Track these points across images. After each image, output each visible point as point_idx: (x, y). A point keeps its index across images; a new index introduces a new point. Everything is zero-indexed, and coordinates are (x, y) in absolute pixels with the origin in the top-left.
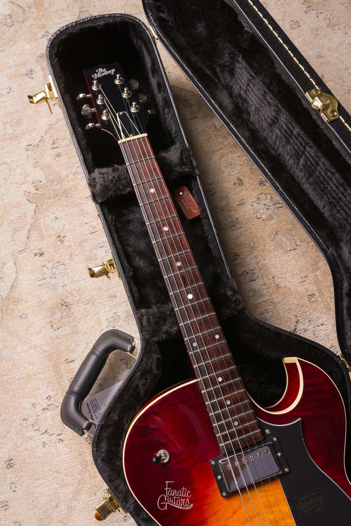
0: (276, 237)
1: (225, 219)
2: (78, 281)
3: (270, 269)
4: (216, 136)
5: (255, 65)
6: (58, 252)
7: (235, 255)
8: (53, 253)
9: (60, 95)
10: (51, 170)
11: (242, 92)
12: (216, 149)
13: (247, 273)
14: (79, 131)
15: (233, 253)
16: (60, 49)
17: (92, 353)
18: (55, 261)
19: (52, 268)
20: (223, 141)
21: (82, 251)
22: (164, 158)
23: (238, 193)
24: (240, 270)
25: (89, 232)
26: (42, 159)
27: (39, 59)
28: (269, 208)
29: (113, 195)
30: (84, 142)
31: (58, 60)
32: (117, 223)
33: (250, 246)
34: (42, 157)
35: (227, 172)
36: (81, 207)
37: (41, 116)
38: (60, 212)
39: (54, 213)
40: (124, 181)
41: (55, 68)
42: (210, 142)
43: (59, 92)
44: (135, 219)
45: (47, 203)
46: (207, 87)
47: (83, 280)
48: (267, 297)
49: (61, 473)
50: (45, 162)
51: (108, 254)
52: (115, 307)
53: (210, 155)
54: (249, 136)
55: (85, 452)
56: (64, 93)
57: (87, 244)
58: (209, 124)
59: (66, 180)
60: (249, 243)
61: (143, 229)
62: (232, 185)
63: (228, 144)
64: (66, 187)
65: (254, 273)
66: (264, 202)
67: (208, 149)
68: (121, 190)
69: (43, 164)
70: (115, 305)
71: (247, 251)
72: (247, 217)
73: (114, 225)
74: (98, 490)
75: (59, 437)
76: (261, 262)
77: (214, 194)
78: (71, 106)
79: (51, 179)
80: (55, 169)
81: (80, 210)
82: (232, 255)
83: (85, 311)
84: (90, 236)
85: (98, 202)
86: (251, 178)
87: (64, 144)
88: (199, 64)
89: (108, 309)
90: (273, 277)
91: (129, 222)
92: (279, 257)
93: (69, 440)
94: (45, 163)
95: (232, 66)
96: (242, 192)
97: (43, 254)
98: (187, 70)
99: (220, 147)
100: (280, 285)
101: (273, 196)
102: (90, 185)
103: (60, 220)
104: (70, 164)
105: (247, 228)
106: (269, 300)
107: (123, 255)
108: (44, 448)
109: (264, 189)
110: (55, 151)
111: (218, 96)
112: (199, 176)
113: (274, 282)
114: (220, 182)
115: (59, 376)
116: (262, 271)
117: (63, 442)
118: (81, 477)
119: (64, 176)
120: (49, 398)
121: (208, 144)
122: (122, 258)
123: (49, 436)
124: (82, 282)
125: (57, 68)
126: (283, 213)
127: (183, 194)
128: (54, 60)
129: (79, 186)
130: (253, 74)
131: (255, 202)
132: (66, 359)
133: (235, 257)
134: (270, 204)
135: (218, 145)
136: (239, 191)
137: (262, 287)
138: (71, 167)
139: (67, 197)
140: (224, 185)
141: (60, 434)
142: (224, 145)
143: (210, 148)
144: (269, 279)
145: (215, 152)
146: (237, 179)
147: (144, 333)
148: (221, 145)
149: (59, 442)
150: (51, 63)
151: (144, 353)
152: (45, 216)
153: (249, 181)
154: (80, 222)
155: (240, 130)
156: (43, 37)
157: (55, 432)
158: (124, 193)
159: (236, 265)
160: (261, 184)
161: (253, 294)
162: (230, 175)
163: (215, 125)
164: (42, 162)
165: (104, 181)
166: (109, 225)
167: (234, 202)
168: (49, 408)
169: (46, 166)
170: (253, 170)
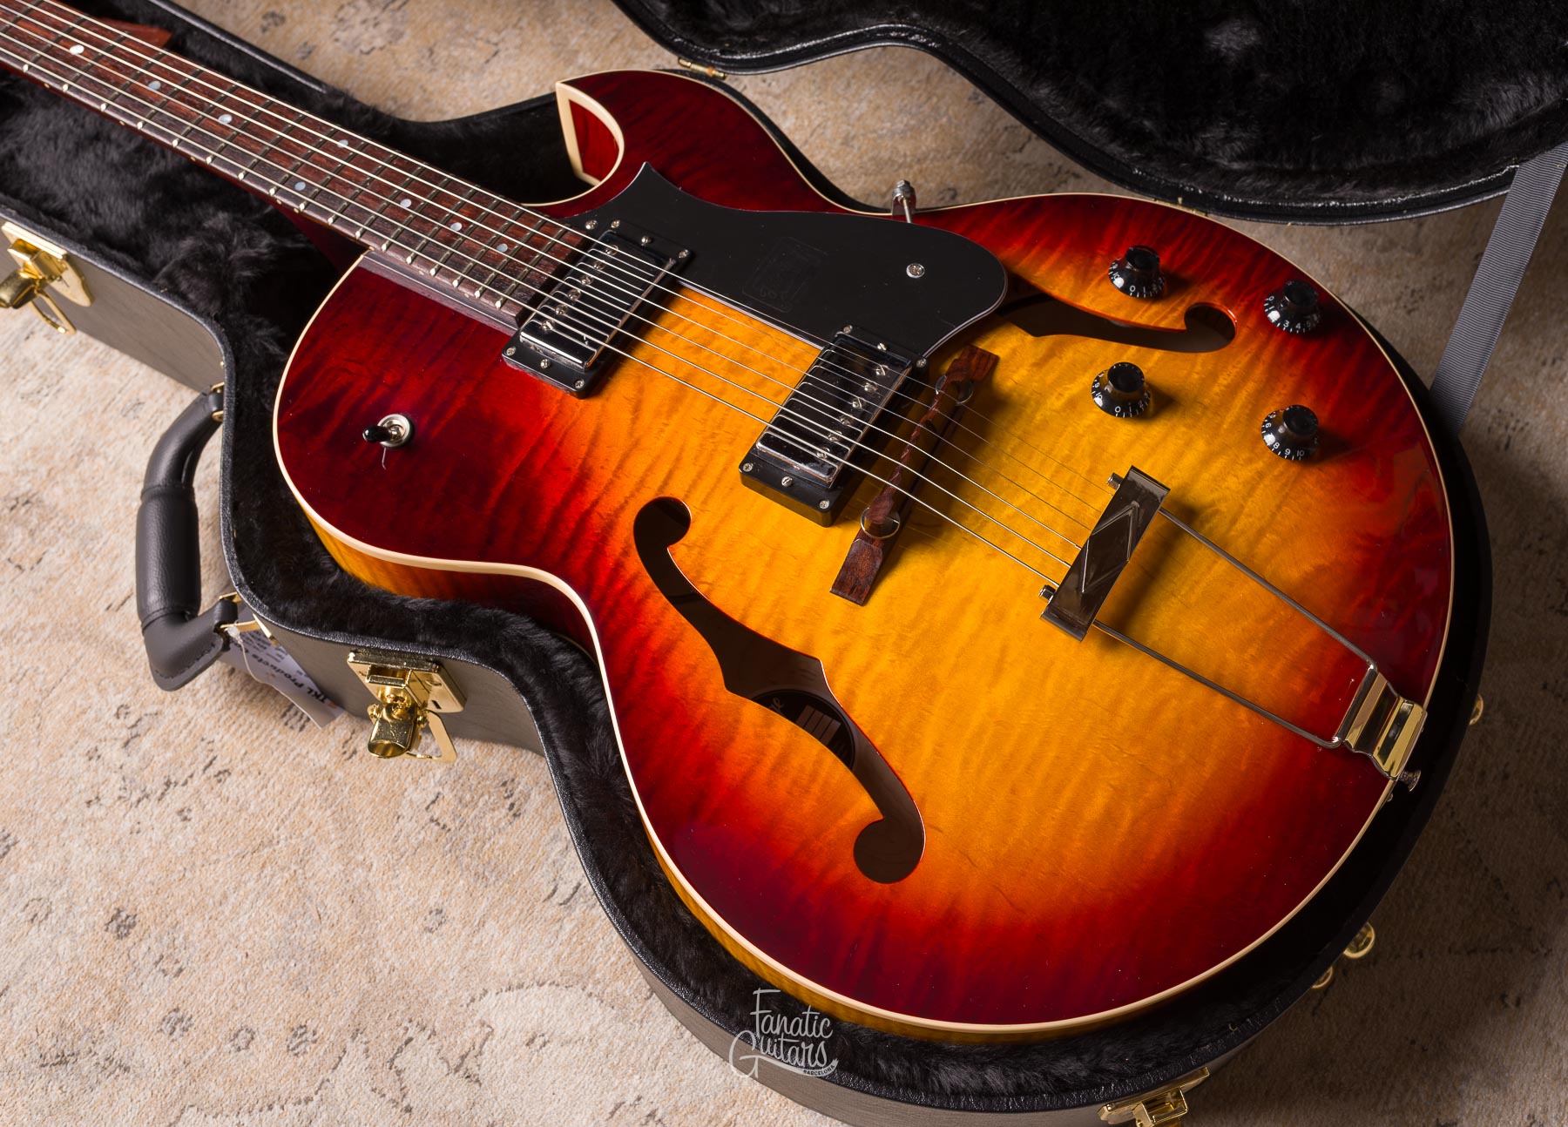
28: (377, 21)
49: (275, 841)
55: (304, 752)
66: (359, 19)
74: (399, 804)
75: (212, 771)
93: (242, 759)
96: (294, 31)
108: (188, 824)
115: (115, 652)
117: (230, 774)
118: (333, 808)
123: (185, 788)
131: (338, 30)
134: (375, 14)
136: (286, 34)
141: (211, 763)
146: (264, 17)
149: (220, 781)
157: (193, 767)
162: (241, 21)
168: (140, 729)
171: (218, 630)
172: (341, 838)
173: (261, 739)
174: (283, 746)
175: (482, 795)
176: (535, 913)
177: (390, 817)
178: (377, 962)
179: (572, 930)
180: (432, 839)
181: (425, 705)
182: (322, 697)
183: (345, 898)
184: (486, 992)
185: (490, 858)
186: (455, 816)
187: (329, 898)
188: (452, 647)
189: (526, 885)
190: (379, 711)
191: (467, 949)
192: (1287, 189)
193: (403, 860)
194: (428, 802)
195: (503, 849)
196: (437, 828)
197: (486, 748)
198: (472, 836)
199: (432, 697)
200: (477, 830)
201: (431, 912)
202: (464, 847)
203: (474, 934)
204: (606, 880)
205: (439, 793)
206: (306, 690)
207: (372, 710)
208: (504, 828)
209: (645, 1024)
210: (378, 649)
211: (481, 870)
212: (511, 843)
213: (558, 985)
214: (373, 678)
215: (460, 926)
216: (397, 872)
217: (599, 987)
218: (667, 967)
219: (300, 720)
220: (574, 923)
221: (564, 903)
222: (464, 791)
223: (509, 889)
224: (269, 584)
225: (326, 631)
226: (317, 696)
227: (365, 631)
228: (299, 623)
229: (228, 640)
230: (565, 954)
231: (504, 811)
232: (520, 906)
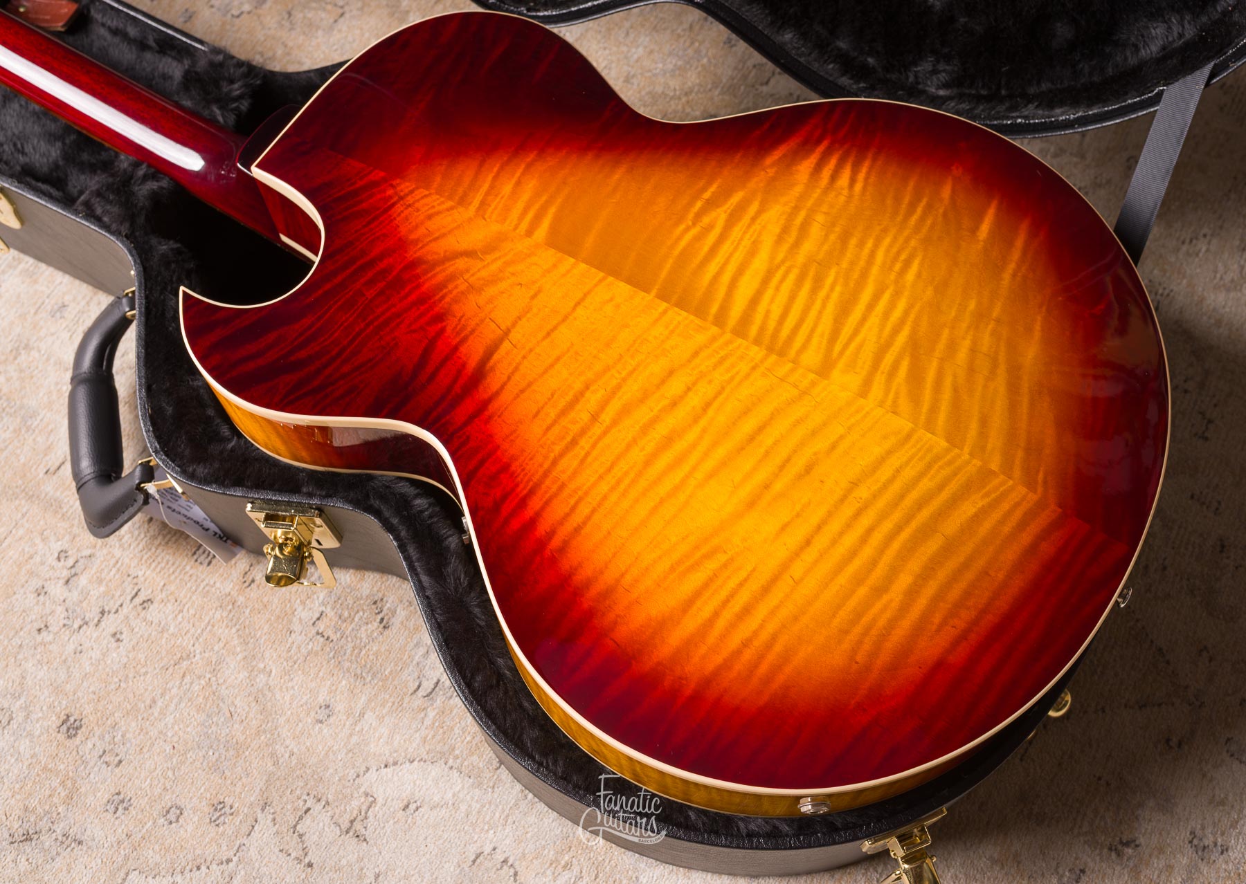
49: (192, 655)
55: (212, 583)
74: (290, 622)
75: (138, 601)
93: (161, 590)
108: (121, 644)
115: (54, 507)
117: (152, 602)
118: (237, 627)
123: (116, 615)
141: (136, 594)
149: (144, 608)
157: (122, 598)
168: (78, 569)
171: (139, 488)
172: (245, 650)
173: (176, 574)
174: (194, 578)
175: (358, 612)
176: (404, 705)
177: (284, 631)
178: (279, 749)
179: (434, 717)
180: (319, 648)
181: (309, 543)
182: (225, 539)
183: (251, 699)
184: (368, 769)
185: (366, 662)
186: (337, 629)
187: (238, 699)
188: (331, 496)
189: (396, 682)
190: (273, 549)
191: (351, 735)
192: (983, 111)
193: (296, 666)
194: (314, 619)
195: (376, 654)
196: (322, 639)
197: (359, 574)
198: (350, 645)
199: (315, 536)
200: (355, 639)
201: (321, 707)
202: (345, 654)
203: (356, 723)
204: (464, 678)
205: (322, 612)
206: (211, 532)
207: (267, 549)
208: (376, 638)
209: (496, 789)
210: (271, 500)
211: (359, 672)
212: (383, 650)
213: (425, 761)
214: (267, 523)
215: (345, 717)
216: (292, 676)
217: (458, 761)
218: (516, 745)
219: (207, 557)
220: (436, 711)
221: (427, 696)
222: (342, 609)
223: (383, 686)
224: (180, 450)
225: (226, 487)
226: (221, 538)
227: (259, 485)
228: (205, 481)
229: (147, 496)
230: (430, 736)
231: (376, 624)
232: (392, 700)
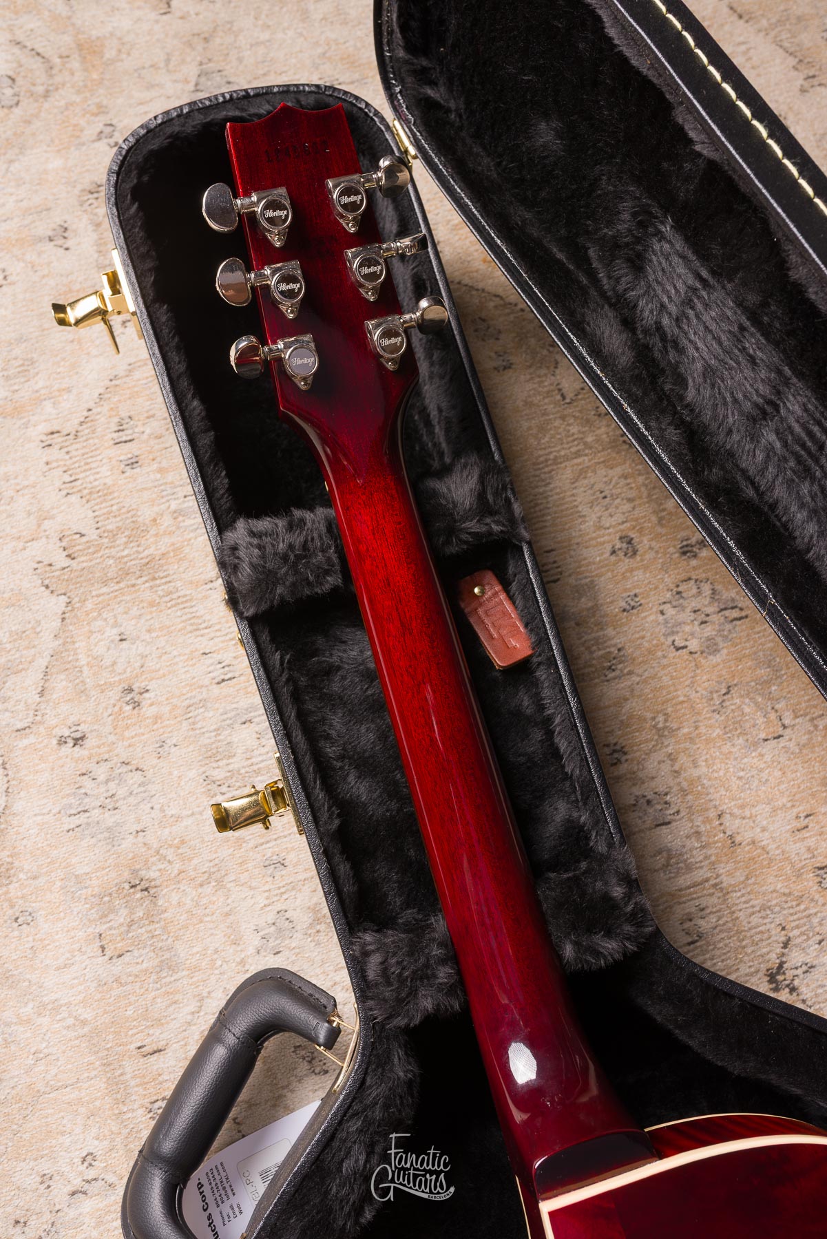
0: (727, 703)
1: (588, 648)
2: (178, 818)
3: (712, 790)
4: (563, 418)
5: (716, 250)
6: (127, 734)
7: (615, 751)
8: (112, 738)
9: (142, 305)
10: (113, 502)
11: (666, 321)
12: (562, 453)
13: (649, 802)
14: (194, 409)
15: (608, 746)
16: (145, 178)
17: (213, 1037)
18: (115, 760)
19: (107, 781)
20: (583, 433)
21: (191, 733)
22: (435, 494)
23: (624, 578)
24: (629, 794)
25: (214, 679)
26: (88, 473)
27: (86, 198)
28: (707, 619)
29: (289, 599)
30: (206, 440)
31: (140, 208)
32: (296, 674)
33: (655, 726)
34: (87, 467)
35: (594, 517)
36: (192, 607)
37: (88, 354)
38: (133, 622)
39: (116, 625)
40: (320, 557)
41: (130, 230)
42: (548, 436)
43: (140, 299)
44: (348, 664)
45: (98, 596)
46: (558, 298)
47: (193, 814)
48: (701, 872)
50: (96, 480)
51: (263, 741)
52: (282, 893)
53: (546, 470)
54: (680, 444)
56: (154, 301)
57: (206, 714)
58: (546, 384)
59: (152, 532)
60: (653, 719)
61: (369, 692)
62: (608, 554)
63: (597, 441)
64: (151, 551)
65: (666, 803)
66: (694, 604)
67: (541, 453)
68: (309, 584)
69: (90, 486)
70: (283, 890)
71: (647, 741)
72: (646, 645)
73: (288, 680)
76: (685, 770)
77: (558, 580)
78: (173, 337)
79: (110, 527)
80: (121, 500)
81: (189, 616)
82: (607, 750)
83: (197, 905)
84: (216, 690)
85: (243, 613)
86: (657, 537)
87: (148, 431)
88: (534, 232)
89: (262, 901)
90: (720, 816)
91: (330, 671)
92: (736, 759)
94: (96, 483)
95: (640, 248)
96: (635, 573)
97: (82, 738)
98: (499, 247)
99: (573, 450)
100: (738, 839)
101: (719, 587)
102: (222, 564)
103: (133, 644)
104: (162, 487)
105: (646, 674)
106: (707, 880)
107: (311, 769)
109: (694, 568)
110: (125, 452)
111: (588, 324)
112: (529, 543)
113: (722, 828)
114: (575, 547)
116: (690, 797)
119: (147, 522)
120: (88, 1159)
121: (543, 441)
122: (310, 776)
124: (188, 822)
125: (137, 230)
126: (744, 634)
127: (483, 592)
128: (128, 209)
129: (187, 550)
130: (705, 274)
131: (670, 602)
132: (139, 1044)
133: (616, 755)
134: (709, 610)
135: (568, 443)
136: (627, 571)
137: (688, 843)
138: (167, 495)
139: (154, 579)
140: (585, 552)
142: (585, 444)
143: (547, 451)
144: (707, 820)
145: (561, 463)
146: (621, 538)
147: (370, 1003)
148: (576, 443)
150: (119, 217)
151: (368, 1064)
152: (91, 632)
153: (653, 544)
154: (187, 651)
155: (653, 424)
156: (100, 139)
158: (319, 591)
159: (618, 779)
160: (684, 553)
161: (663, 861)
162: (600, 528)
163: (560, 387)
164: (88, 480)
165: (263, 557)
166: (273, 679)
167: (612, 602)
168: (90, 1189)
169: (98, 492)
170: (664, 514)
